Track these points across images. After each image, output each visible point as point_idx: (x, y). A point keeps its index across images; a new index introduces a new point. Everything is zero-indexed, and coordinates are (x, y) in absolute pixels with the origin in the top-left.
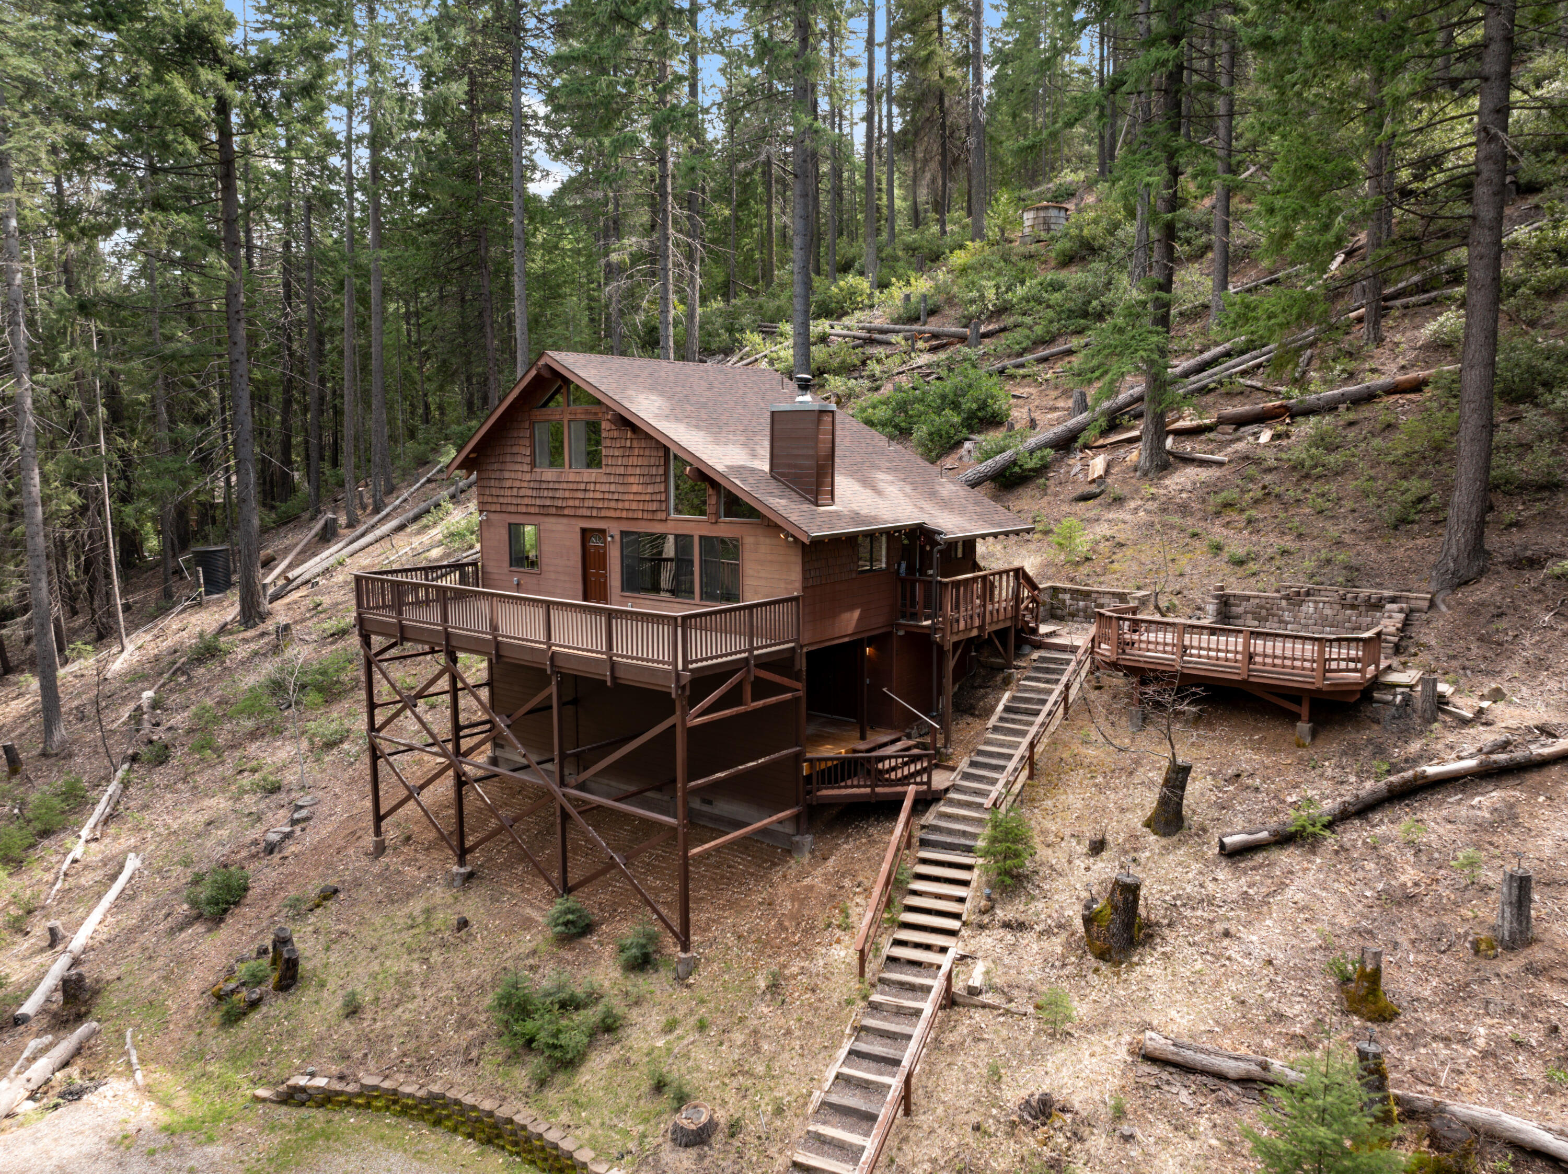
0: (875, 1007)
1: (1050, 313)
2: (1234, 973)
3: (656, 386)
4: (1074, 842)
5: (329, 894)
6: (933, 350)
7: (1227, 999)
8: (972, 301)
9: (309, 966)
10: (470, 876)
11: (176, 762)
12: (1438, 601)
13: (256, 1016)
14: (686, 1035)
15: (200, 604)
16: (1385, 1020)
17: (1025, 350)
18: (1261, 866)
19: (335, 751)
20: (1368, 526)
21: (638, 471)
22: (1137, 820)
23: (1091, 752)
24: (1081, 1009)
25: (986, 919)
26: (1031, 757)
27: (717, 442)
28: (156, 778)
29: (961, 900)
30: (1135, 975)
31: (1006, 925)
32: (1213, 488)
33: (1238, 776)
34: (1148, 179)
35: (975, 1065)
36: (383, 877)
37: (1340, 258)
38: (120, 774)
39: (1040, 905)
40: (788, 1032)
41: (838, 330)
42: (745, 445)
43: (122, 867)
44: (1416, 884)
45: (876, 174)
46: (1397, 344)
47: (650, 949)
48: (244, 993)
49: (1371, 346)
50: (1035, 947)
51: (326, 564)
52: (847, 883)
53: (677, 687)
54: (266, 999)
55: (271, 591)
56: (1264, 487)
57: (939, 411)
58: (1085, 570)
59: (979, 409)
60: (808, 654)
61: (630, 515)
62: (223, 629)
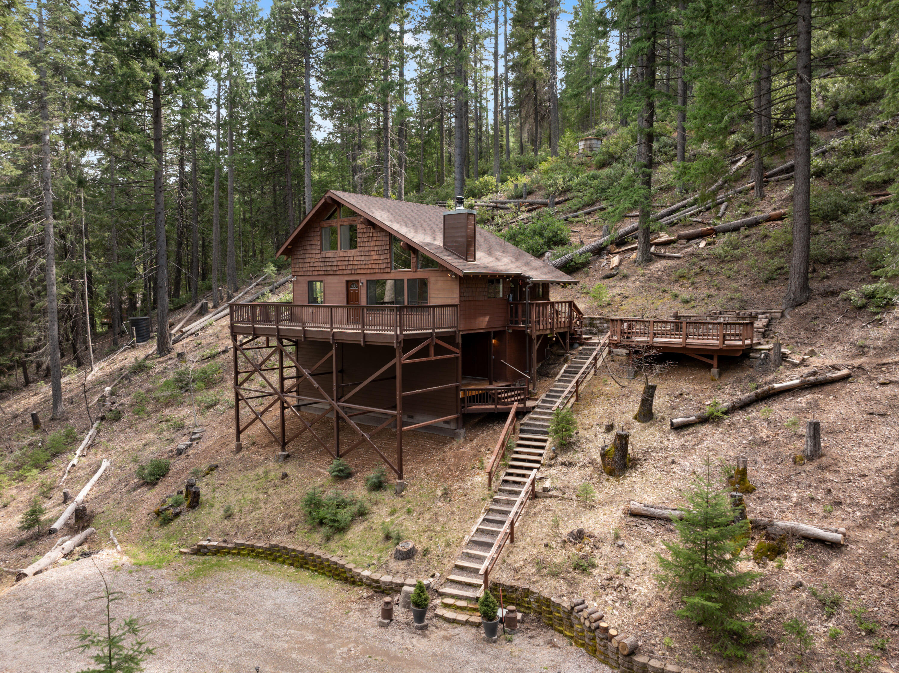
0: (496, 501)
1: (592, 190)
2: (676, 478)
3: (384, 208)
4: (598, 428)
5: (213, 468)
6: (530, 211)
7: (673, 490)
8: (551, 186)
9: (205, 498)
10: (288, 456)
11: (125, 420)
12: (786, 313)
13: (178, 521)
14: (401, 516)
15: (133, 347)
16: (749, 492)
17: (579, 209)
18: (692, 433)
19: (212, 410)
20: (753, 282)
21: (376, 248)
22: (630, 416)
23: (608, 388)
24: (599, 496)
25: (553, 462)
26: (576, 391)
27: (416, 232)
28: (114, 428)
29: (541, 455)
30: (628, 481)
31: (563, 464)
32: (676, 268)
33: (681, 394)
34: (636, 108)
35: (546, 521)
36: (241, 460)
37: (745, 158)
38: (95, 425)
39: (580, 455)
40: (453, 513)
41: (479, 203)
42: (430, 235)
43: (99, 466)
44: (768, 437)
45: (499, 127)
46: (772, 198)
47: (383, 479)
48: (172, 510)
49: (758, 199)
50: (577, 473)
51: (202, 325)
52: (483, 449)
53: (397, 342)
54: (183, 513)
55: (173, 338)
56: (701, 267)
57: (532, 238)
58: (607, 309)
59: (553, 237)
60: (463, 335)
61: (372, 271)
62: (147, 357)
